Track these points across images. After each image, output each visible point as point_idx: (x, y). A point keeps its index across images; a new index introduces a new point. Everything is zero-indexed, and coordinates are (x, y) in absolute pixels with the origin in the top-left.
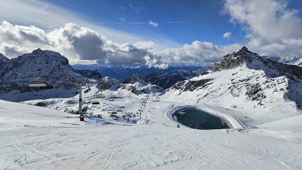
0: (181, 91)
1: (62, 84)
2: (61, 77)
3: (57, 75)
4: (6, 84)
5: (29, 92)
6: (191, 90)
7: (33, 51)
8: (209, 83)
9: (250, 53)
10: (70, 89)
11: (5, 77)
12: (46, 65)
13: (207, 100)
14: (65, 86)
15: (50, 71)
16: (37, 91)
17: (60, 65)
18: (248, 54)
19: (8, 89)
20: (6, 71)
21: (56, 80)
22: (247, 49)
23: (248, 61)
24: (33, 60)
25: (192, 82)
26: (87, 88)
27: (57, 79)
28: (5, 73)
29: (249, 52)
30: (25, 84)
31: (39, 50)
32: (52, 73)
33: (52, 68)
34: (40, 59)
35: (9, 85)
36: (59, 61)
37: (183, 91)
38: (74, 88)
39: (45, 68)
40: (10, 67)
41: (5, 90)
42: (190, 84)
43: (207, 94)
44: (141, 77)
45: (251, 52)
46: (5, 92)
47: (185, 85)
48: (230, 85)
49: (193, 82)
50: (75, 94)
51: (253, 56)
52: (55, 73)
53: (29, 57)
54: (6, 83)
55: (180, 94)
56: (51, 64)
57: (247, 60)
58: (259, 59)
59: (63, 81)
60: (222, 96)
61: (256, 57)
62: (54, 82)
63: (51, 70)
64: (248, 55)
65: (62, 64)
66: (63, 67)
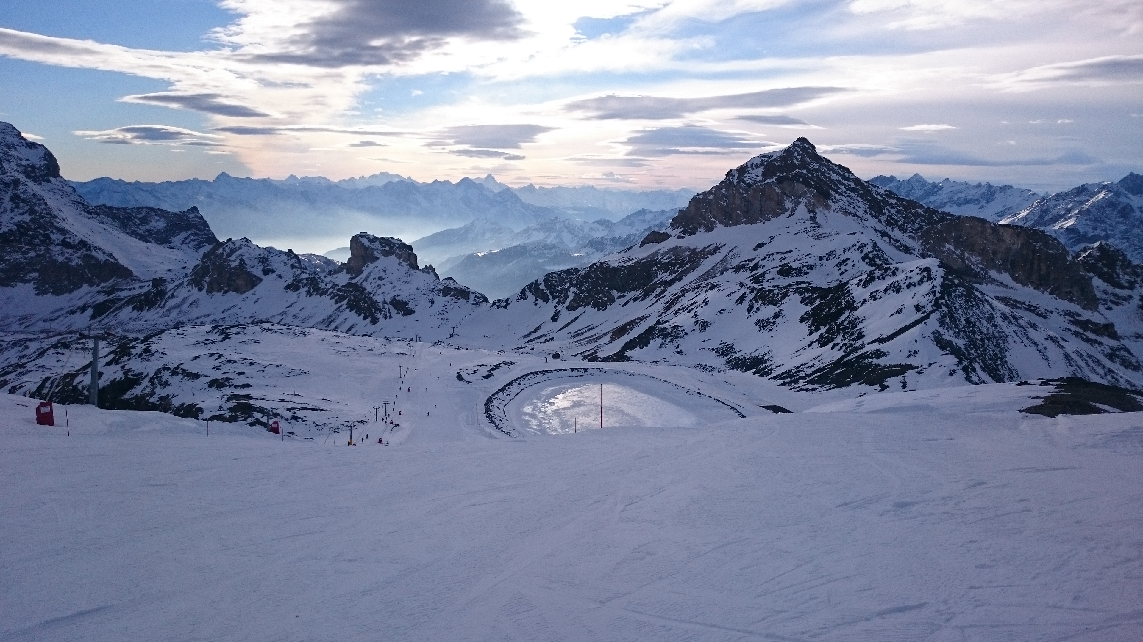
0: (560, 307)
1: (30, 266)
2: (22, 235)
6: (600, 306)
8: (667, 276)
9: (824, 165)
18: (817, 166)
22: (813, 147)
23: (816, 197)
29: (820, 160)
36: (12, 163)
37: (567, 308)
42: (593, 280)
44: (391, 247)
47: (574, 282)
49: (608, 274)
51: (835, 177)
55: (554, 319)
57: (812, 193)
58: (854, 190)
59: (32, 253)
61: (846, 182)
64: (818, 170)
65: (28, 177)
66: (33, 187)
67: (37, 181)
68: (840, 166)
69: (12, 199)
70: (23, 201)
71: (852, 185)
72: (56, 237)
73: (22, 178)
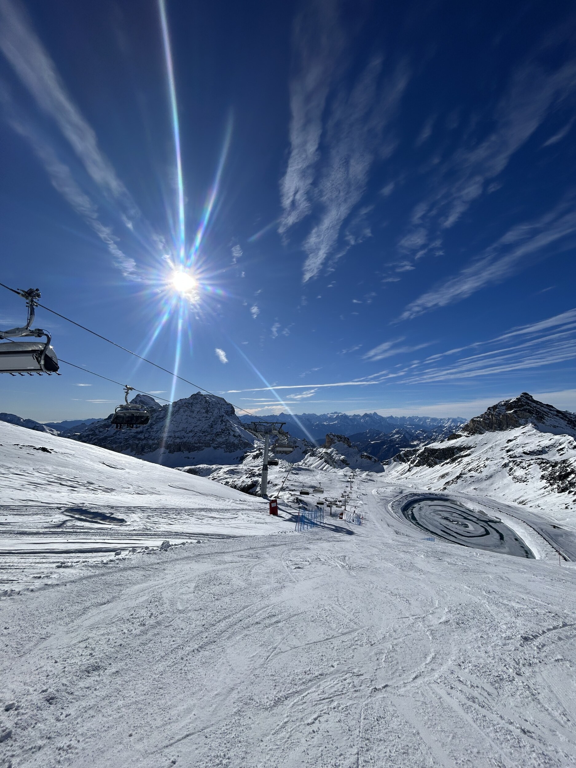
0: (412, 465)
1: (223, 443)
2: (222, 432)
3: (218, 431)
4: (153, 440)
5: (179, 453)
6: (430, 466)
7: (192, 396)
8: (463, 453)
9: (539, 405)
10: (234, 451)
11: (153, 430)
12: (205, 415)
13: (462, 484)
14: (227, 447)
15: (209, 424)
16: (189, 452)
17: (223, 416)
18: (535, 405)
19: (154, 446)
20: (154, 421)
21: (216, 437)
22: (531, 397)
23: (537, 419)
24: (190, 407)
25: (431, 451)
26: (258, 452)
27: (217, 435)
28: (154, 425)
29: (536, 402)
30: (176, 441)
31: (198, 394)
32: (212, 426)
33: (212, 419)
34: (199, 406)
35: (156, 441)
36: (223, 410)
37: (415, 466)
38: (239, 450)
39: (204, 419)
40: (161, 416)
41: (150, 448)
42: (426, 454)
43: (461, 474)
44: (341, 439)
45: (541, 403)
46: (151, 451)
47: (417, 455)
48: (506, 461)
49: (433, 452)
50: (239, 459)
51: (545, 410)
52: (215, 426)
53: (185, 404)
54: (153, 437)
55: (409, 470)
56: (211, 414)
57: (534, 417)
58: (557, 416)
59: (225, 439)
60: (491, 480)
61: (552, 412)
62: (213, 439)
63: (211, 423)
64: (535, 407)
65: (226, 414)
66: (227, 418)
67: (228, 415)
68: (547, 405)
69: (221, 421)
70: (224, 422)
71: (555, 413)
72: (232, 433)
73: (225, 415)
